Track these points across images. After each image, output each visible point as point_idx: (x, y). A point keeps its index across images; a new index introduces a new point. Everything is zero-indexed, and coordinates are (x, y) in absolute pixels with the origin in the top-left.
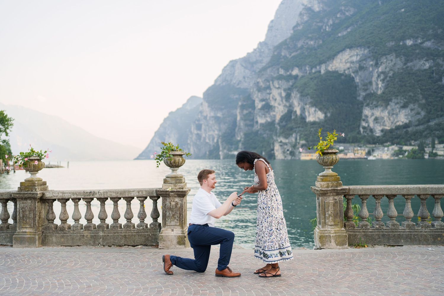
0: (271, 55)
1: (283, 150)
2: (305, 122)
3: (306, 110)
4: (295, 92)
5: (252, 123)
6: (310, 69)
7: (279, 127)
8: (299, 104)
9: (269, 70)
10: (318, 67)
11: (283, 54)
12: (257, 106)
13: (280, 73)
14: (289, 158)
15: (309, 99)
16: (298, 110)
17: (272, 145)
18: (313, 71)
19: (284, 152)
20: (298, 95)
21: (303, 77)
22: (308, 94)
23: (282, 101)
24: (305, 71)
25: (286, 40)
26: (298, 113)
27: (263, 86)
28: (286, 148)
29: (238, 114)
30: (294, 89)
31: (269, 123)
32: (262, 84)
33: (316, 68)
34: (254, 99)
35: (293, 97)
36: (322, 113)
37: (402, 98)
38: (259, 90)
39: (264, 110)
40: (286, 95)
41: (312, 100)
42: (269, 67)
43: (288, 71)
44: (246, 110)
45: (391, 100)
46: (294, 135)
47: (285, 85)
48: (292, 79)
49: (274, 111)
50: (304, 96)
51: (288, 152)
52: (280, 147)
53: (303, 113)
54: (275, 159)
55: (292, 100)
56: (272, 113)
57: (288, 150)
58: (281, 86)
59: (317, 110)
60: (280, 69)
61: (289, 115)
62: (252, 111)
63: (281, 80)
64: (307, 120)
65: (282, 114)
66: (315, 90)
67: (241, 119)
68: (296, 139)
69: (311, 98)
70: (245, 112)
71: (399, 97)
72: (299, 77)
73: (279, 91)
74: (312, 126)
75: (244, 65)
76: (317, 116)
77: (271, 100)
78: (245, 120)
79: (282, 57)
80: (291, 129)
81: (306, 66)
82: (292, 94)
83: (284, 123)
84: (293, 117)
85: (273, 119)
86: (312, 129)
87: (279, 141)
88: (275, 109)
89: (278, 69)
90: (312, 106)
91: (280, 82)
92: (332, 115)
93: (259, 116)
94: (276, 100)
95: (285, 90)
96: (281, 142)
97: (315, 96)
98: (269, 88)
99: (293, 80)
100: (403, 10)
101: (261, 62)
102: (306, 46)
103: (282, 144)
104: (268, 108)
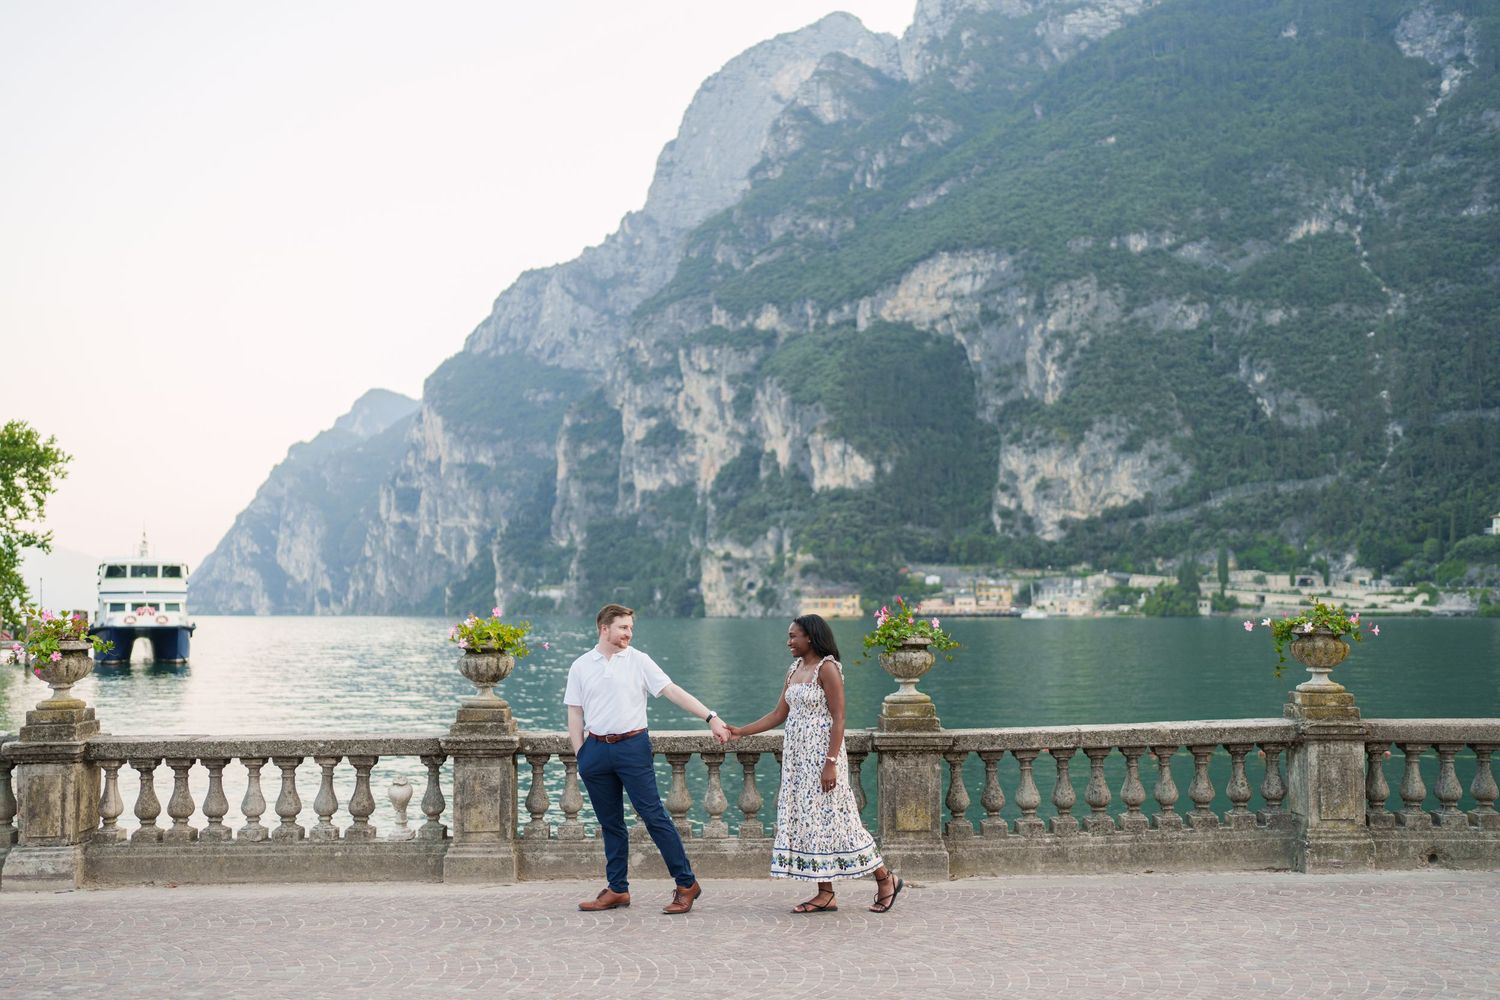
0: (679, 260)
1: (733, 585)
2: (811, 490)
3: (813, 451)
4: (769, 390)
5: (610, 490)
6: (819, 311)
7: (712, 507)
8: (786, 428)
9: (671, 311)
10: (846, 308)
11: (719, 258)
12: (630, 433)
13: (714, 322)
14: (757, 611)
15: (823, 413)
16: (781, 449)
17: (689, 566)
18: (831, 319)
19: (737, 593)
20: (784, 400)
21: (793, 337)
22: (819, 397)
23: (722, 417)
24: (803, 320)
25: (729, 212)
26: (783, 458)
27: (651, 364)
28: (744, 579)
29: (561, 458)
30: (768, 379)
31: (673, 490)
32: (645, 356)
33: (840, 310)
34: (617, 407)
35: (763, 405)
36: (868, 463)
37: (1124, 420)
38: (638, 376)
39: (656, 446)
40: (738, 398)
41: (832, 417)
42: (672, 300)
43: (744, 318)
44: (590, 444)
45: (1088, 425)
46: (771, 535)
47: (734, 362)
48: (757, 345)
49: (692, 451)
50: (803, 403)
51: (753, 592)
52: (722, 574)
53: (803, 459)
54: (702, 614)
55: (757, 414)
56: (682, 459)
57: (751, 586)
58: (720, 366)
59: (850, 449)
60: (715, 309)
61: (748, 465)
62: (610, 451)
63: (721, 347)
64: (817, 484)
65: (720, 463)
66: (842, 384)
67: (572, 474)
68: (779, 548)
69: (831, 409)
70: (586, 451)
71: (1114, 417)
72: (781, 339)
73: (713, 381)
74: (834, 504)
75: (574, 288)
76: (849, 470)
77: (677, 413)
78: (586, 480)
79: (715, 267)
80: (762, 513)
81: (805, 302)
82: (759, 395)
83: (731, 494)
84: (764, 474)
85: (688, 477)
86: (835, 515)
87: (721, 553)
88: (695, 443)
89: (706, 309)
90: (835, 438)
91: (716, 352)
92: (898, 469)
93: (640, 466)
94: (697, 412)
95: (732, 380)
96: (727, 557)
97: (841, 404)
98: (672, 370)
99: (761, 348)
100: (1112, 140)
101: (633, 280)
102: (803, 236)
103: (731, 566)
104: (668, 438)
